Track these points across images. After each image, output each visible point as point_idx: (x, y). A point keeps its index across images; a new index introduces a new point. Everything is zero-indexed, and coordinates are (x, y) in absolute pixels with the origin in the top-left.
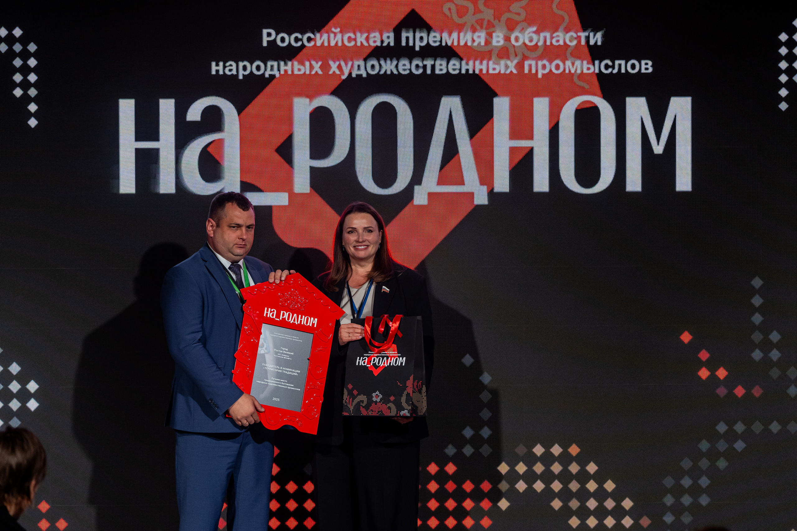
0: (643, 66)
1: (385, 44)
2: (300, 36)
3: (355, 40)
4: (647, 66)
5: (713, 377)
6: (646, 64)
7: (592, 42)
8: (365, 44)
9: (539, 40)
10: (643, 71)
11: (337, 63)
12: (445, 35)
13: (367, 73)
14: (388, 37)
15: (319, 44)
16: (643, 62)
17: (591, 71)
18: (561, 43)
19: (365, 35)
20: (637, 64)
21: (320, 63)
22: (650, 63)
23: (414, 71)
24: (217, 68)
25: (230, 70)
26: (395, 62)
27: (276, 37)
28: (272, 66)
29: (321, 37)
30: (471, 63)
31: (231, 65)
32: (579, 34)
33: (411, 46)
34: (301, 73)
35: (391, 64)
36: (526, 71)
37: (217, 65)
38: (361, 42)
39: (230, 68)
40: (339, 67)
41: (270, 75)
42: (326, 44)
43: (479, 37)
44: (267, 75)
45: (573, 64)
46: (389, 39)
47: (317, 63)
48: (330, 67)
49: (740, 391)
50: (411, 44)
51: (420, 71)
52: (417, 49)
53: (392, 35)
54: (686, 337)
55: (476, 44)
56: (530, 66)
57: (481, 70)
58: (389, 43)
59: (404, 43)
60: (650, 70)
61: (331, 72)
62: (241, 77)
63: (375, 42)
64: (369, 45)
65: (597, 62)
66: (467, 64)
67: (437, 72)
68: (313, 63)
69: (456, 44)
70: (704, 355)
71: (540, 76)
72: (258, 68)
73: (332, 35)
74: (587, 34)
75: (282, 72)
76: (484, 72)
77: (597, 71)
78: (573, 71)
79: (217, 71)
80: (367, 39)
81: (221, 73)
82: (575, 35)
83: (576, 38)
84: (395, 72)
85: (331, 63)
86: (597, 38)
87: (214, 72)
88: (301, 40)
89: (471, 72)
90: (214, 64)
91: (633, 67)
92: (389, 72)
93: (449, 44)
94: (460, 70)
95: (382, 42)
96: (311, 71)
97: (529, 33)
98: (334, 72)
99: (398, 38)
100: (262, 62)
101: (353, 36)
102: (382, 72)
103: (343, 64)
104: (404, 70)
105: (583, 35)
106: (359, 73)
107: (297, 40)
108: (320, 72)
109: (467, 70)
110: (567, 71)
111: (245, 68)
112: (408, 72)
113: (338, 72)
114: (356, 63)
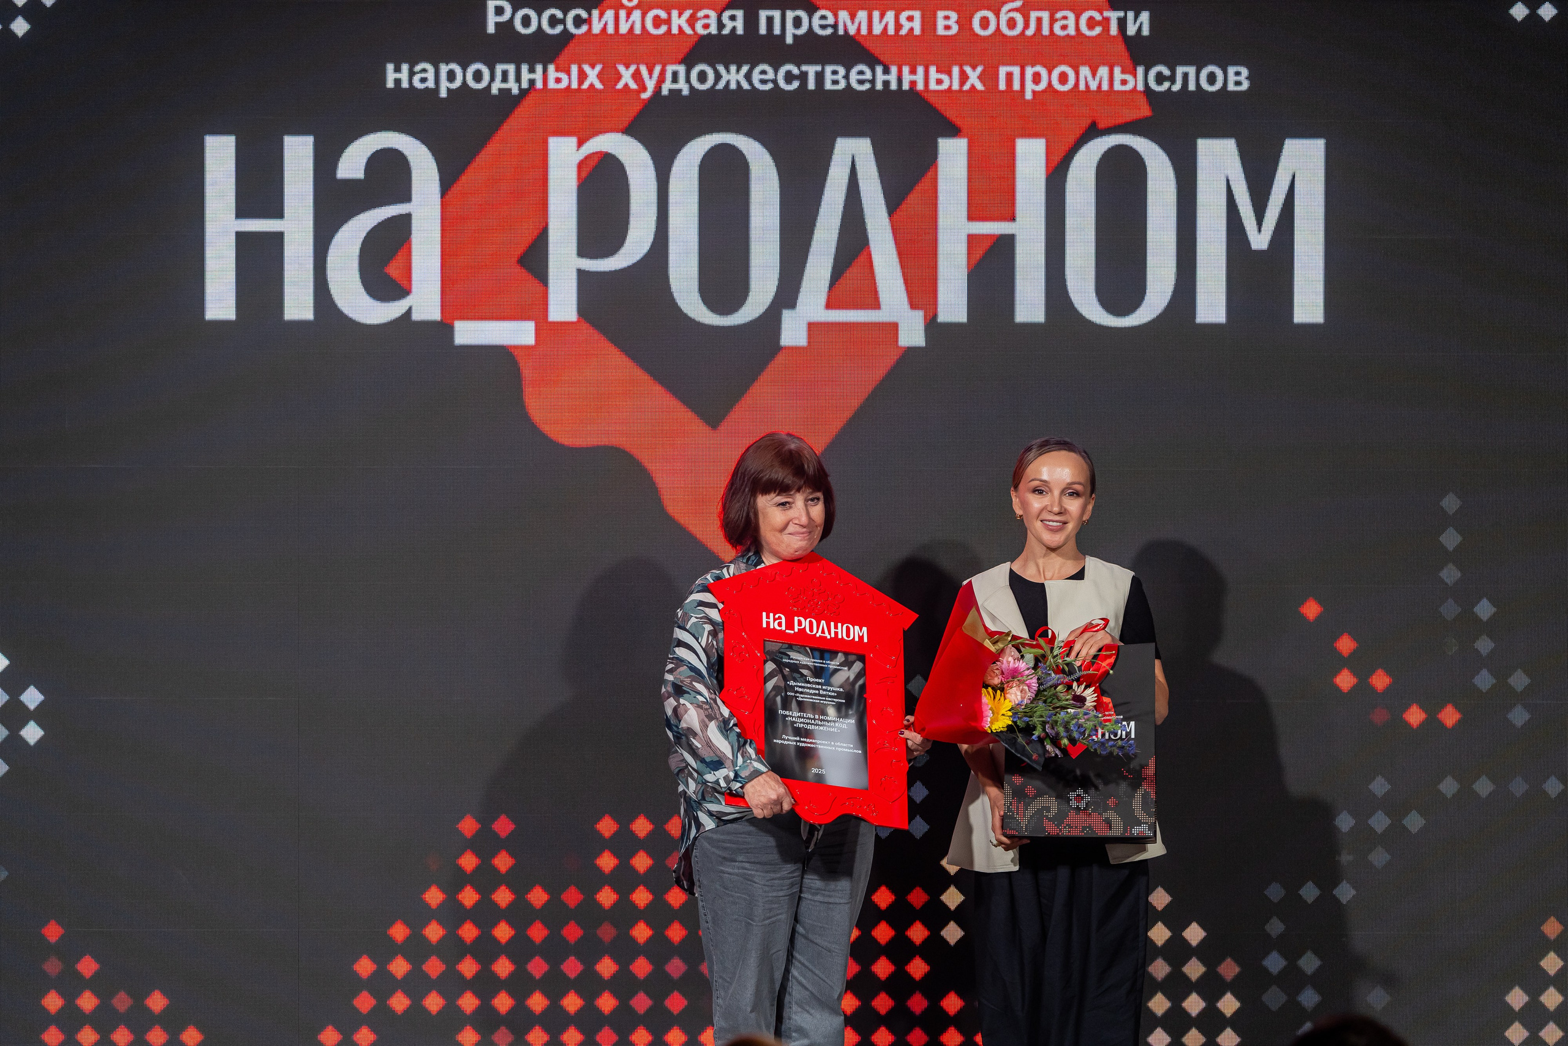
0: (1232, 78)
1: (726, 31)
2: (559, 14)
3: (668, 22)
4: (1238, 78)
5: (1363, 687)
6: (1238, 74)
7: (1131, 30)
8: (688, 30)
9: (1027, 26)
10: (1231, 87)
11: (633, 68)
12: (843, 15)
13: (692, 88)
14: (733, 18)
15: (597, 28)
16: (1231, 70)
17: (1129, 87)
18: (1072, 31)
19: (687, 13)
20: (1219, 73)
21: (598, 68)
22: (1245, 72)
23: (782, 83)
24: (398, 76)
25: (423, 80)
26: (745, 69)
27: (513, 15)
28: (505, 74)
29: (601, 15)
30: (894, 70)
31: (424, 70)
32: (1106, 14)
33: (777, 36)
34: (563, 85)
35: (738, 71)
36: (1002, 86)
37: (398, 70)
38: (680, 28)
39: (423, 75)
40: (637, 76)
41: (500, 90)
42: (611, 30)
43: (910, 19)
44: (494, 91)
45: (1094, 75)
46: (735, 22)
47: (593, 67)
48: (619, 77)
49: (1415, 716)
50: (777, 31)
51: (796, 84)
52: (789, 40)
53: (740, 14)
54: (1311, 610)
55: (903, 32)
56: (1009, 76)
57: (913, 84)
58: (734, 29)
59: (763, 30)
60: (1245, 85)
61: (620, 86)
62: (443, 94)
63: (706, 26)
64: (696, 33)
65: (1140, 70)
66: (886, 71)
67: (828, 86)
68: (586, 68)
69: (864, 31)
70: (1346, 645)
71: (1029, 96)
72: (478, 76)
73: (623, 14)
74: (1121, 14)
75: (525, 85)
76: (920, 86)
77: (1140, 87)
78: (1093, 86)
79: (398, 82)
80: (692, 21)
81: (405, 85)
82: (1098, 16)
83: (1099, 23)
84: (746, 86)
85: (621, 68)
86: (1141, 23)
87: (390, 84)
88: (563, 22)
89: (894, 86)
90: (390, 67)
91: (1212, 78)
92: (733, 86)
93: (852, 31)
94: (873, 82)
95: (721, 26)
96: (581, 82)
97: (1010, 11)
98: (626, 85)
99: (751, 22)
100: (485, 63)
101: (663, 15)
102: (721, 86)
103: (644, 70)
104: (763, 82)
105: (1114, 16)
106: (675, 86)
107: (553, 21)
108: (599, 85)
109: (886, 84)
110: (1082, 87)
111: (451, 76)
112: (770, 86)
113: (633, 86)
114: (670, 69)
